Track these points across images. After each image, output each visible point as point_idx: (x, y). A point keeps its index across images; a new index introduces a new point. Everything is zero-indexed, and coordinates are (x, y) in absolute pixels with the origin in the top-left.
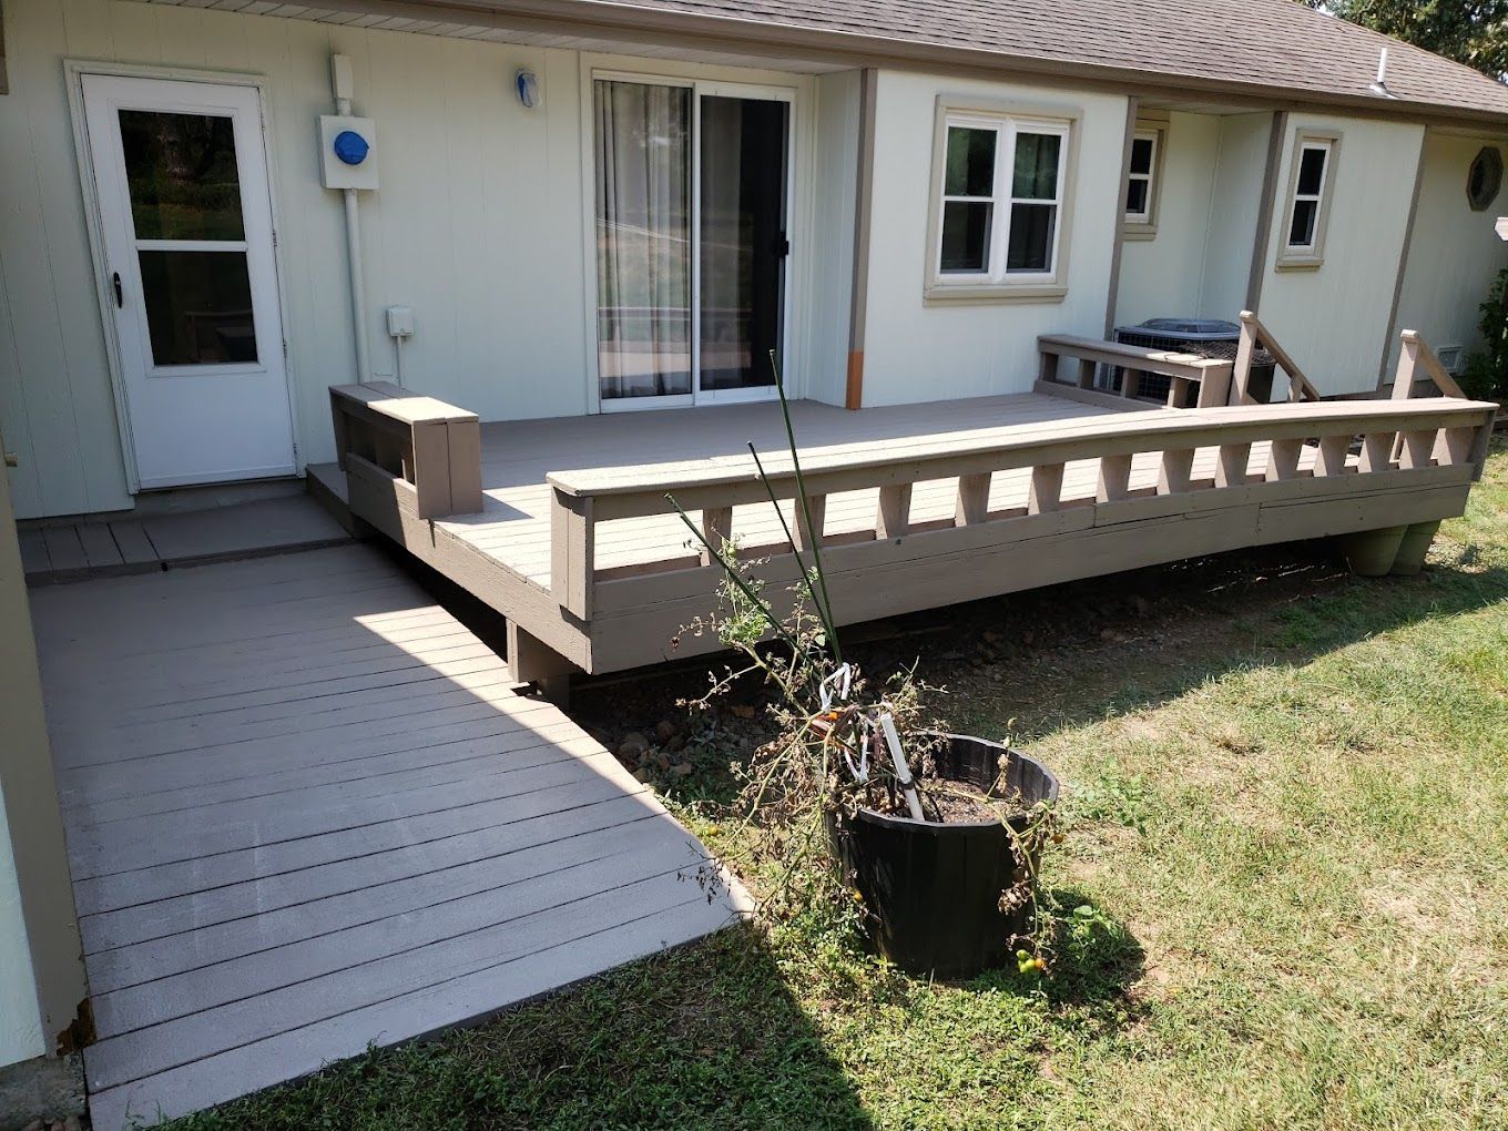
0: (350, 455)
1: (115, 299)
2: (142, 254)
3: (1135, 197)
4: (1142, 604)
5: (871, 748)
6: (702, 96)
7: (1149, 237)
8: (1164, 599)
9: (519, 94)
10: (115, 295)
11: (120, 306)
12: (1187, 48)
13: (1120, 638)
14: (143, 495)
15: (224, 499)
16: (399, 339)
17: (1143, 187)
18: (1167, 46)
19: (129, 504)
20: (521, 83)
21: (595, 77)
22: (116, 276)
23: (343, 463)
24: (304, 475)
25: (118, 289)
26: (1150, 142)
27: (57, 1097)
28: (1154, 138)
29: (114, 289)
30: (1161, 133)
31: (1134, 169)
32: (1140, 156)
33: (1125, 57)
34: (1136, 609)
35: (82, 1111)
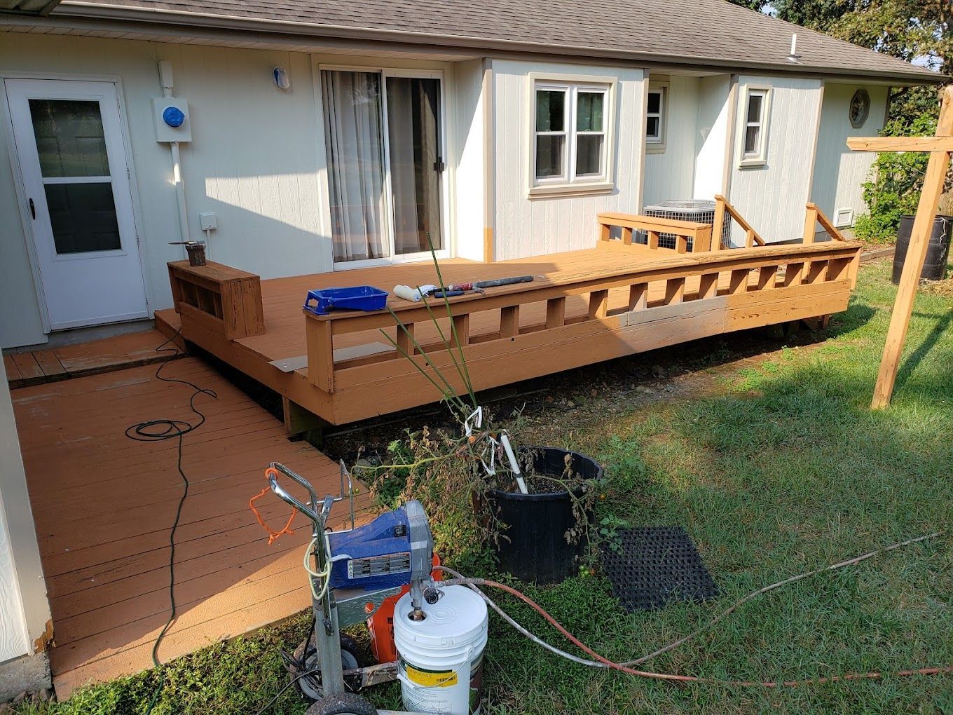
0: (182, 303)
1: (31, 215)
2: (46, 186)
3: (651, 127)
4: (660, 370)
5: (496, 455)
6: (387, 78)
7: (662, 151)
8: (674, 367)
9: (275, 80)
10: (30, 211)
11: (34, 218)
12: (677, 38)
13: (648, 391)
14: (52, 334)
15: (104, 334)
16: (208, 232)
17: (656, 121)
18: (665, 37)
19: (45, 340)
20: (276, 73)
21: (321, 69)
22: (31, 200)
23: (178, 309)
24: (153, 318)
25: (33, 208)
26: (659, 95)
27: (35, 678)
28: (660, 92)
29: (30, 208)
30: (665, 89)
31: (650, 111)
32: (653, 103)
33: (640, 45)
34: (657, 374)
35: (50, 687)
